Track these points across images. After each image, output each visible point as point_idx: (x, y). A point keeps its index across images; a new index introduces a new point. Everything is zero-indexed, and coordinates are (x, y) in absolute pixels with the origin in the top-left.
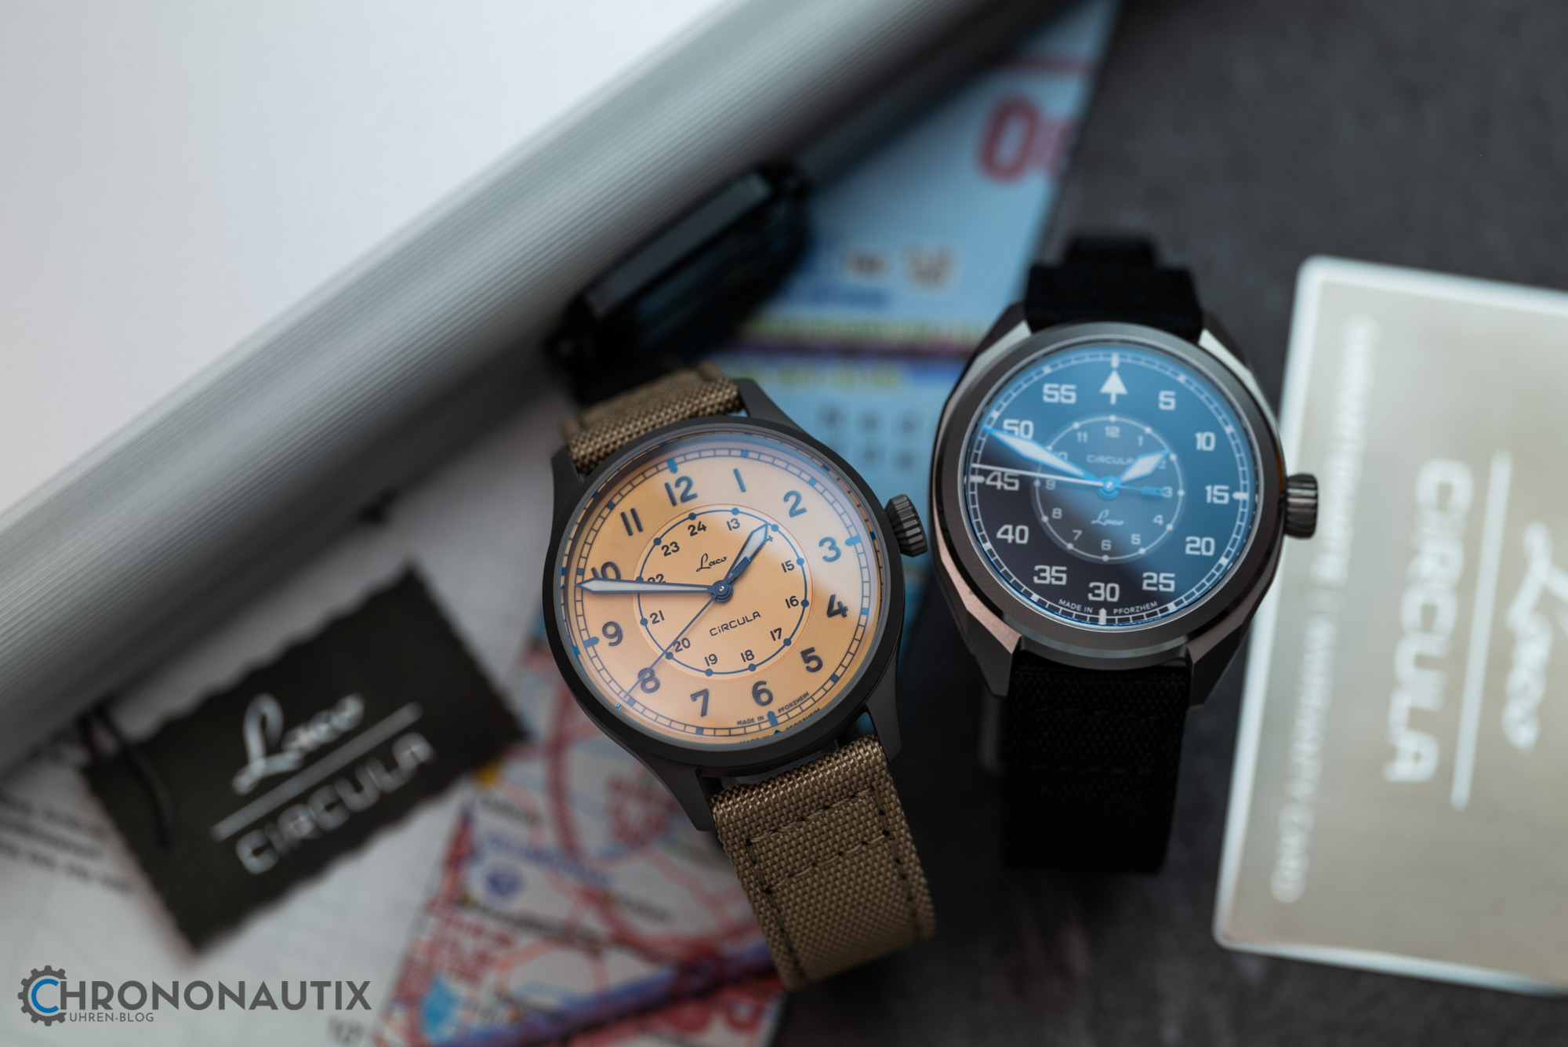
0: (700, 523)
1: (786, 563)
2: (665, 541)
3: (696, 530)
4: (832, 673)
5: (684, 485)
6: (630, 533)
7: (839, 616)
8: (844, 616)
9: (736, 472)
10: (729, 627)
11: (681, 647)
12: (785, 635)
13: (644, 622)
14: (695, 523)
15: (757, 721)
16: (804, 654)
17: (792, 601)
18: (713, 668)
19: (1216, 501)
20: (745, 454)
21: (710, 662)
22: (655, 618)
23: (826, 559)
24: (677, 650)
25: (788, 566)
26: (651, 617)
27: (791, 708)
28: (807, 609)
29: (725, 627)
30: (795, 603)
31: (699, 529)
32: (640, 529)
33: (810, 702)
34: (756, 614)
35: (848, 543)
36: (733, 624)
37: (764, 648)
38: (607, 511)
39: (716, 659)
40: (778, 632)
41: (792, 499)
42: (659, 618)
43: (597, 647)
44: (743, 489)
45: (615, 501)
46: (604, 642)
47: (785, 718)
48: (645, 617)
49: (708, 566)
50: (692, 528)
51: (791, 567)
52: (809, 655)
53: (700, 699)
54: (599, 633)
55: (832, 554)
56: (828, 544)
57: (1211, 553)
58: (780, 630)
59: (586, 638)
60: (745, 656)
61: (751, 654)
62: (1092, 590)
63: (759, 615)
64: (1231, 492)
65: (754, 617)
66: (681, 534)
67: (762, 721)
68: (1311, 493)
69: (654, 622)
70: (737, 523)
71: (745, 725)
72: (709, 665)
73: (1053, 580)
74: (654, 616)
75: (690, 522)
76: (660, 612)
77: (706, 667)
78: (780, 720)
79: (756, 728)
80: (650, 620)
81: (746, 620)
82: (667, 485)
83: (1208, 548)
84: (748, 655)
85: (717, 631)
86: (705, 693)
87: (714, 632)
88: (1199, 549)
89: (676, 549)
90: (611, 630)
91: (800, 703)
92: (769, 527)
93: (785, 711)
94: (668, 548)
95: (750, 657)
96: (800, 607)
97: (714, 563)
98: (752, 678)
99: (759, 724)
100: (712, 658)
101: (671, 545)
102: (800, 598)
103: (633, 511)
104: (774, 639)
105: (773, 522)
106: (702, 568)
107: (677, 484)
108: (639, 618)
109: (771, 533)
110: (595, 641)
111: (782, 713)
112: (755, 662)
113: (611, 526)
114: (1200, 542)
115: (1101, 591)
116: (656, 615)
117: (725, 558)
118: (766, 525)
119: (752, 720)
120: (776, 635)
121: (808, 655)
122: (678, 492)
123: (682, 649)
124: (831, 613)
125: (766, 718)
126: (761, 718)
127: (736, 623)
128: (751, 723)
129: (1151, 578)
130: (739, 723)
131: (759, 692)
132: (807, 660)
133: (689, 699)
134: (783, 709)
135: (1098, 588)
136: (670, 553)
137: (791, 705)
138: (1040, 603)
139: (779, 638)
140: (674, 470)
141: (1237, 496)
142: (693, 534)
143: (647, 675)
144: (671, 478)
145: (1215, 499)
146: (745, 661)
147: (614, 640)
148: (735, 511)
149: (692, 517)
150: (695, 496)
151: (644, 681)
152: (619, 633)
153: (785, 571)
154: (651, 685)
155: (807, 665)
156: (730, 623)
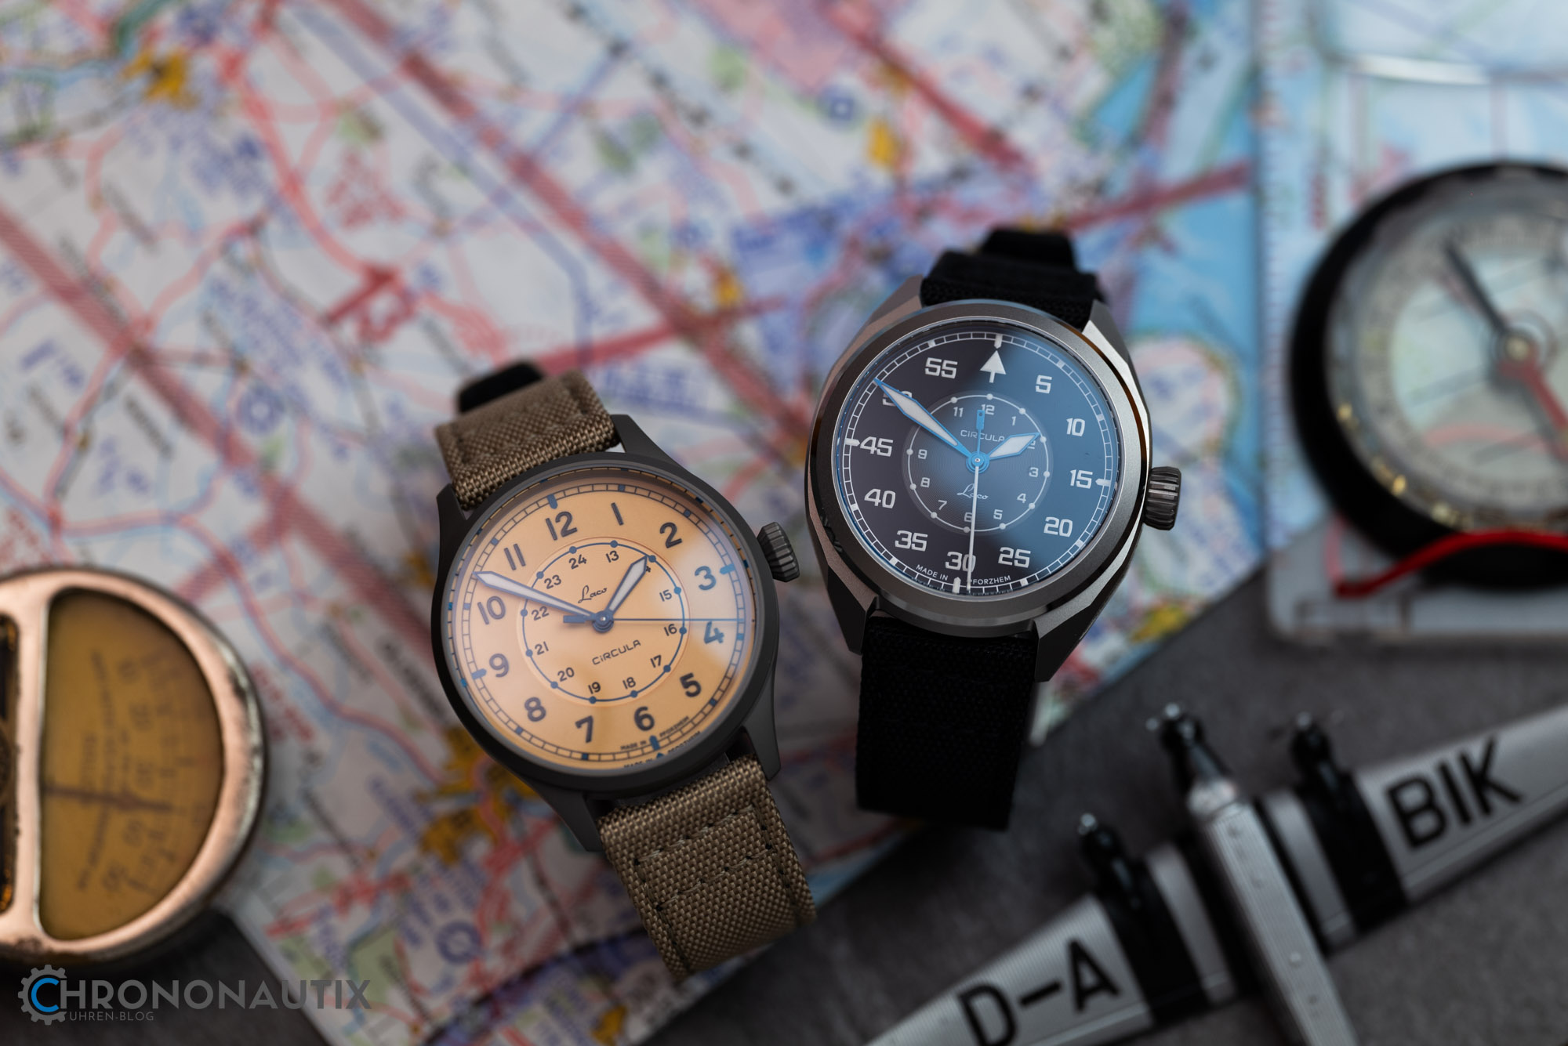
0: (580, 556)
1: (664, 592)
3: (577, 563)
4: (710, 698)
5: (564, 519)
6: (514, 567)
7: (716, 642)
8: (721, 642)
9: (614, 506)
10: (611, 656)
11: (566, 676)
12: (665, 662)
13: (529, 653)
14: (576, 556)
15: (639, 746)
16: (683, 679)
17: (670, 630)
18: (597, 696)
19: (1079, 484)
20: (621, 489)
21: (593, 690)
22: (540, 649)
23: (702, 587)
24: (562, 680)
25: (666, 595)
26: (536, 648)
27: (672, 733)
28: (685, 636)
29: (607, 656)
30: (673, 630)
31: (580, 562)
32: (523, 564)
33: (690, 726)
34: (636, 643)
35: (723, 571)
36: (615, 653)
37: (645, 675)
38: (491, 547)
39: (599, 687)
40: (658, 659)
41: (668, 530)
42: (544, 649)
43: (484, 678)
44: (621, 522)
45: (498, 537)
46: (491, 673)
47: (666, 742)
48: (530, 648)
49: (589, 597)
50: (573, 561)
51: (668, 596)
52: (689, 680)
53: (585, 726)
54: (487, 667)
55: (707, 582)
56: (703, 573)
57: (1068, 535)
58: (659, 657)
59: (474, 670)
60: (627, 684)
61: (633, 681)
62: (949, 559)
63: (639, 644)
64: (1094, 478)
65: (635, 645)
66: (562, 568)
67: (644, 745)
68: (1172, 487)
69: (539, 653)
70: (616, 555)
71: (628, 750)
72: (592, 692)
73: (914, 545)
74: (538, 648)
75: (570, 556)
76: (544, 643)
77: (589, 695)
78: (662, 744)
79: (639, 752)
80: (535, 651)
81: (627, 648)
82: (548, 520)
83: (1066, 531)
84: (630, 682)
85: (599, 660)
86: (589, 720)
87: (596, 661)
88: (1057, 530)
89: (558, 582)
90: (498, 662)
91: (680, 727)
92: (648, 559)
93: (667, 735)
94: (550, 581)
95: (632, 684)
96: (678, 634)
97: (594, 594)
98: (634, 704)
99: (642, 749)
100: (596, 686)
101: (553, 578)
102: (679, 626)
103: (516, 547)
104: (654, 666)
105: (650, 554)
106: (583, 599)
107: (558, 520)
108: (523, 650)
109: (650, 564)
110: (483, 672)
111: (663, 737)
112: (636, 688)
113: (495, 561)
114: (1059, 523)
115: (959, 561)
116: (541, 646)
117: (605, 589)
118: (645, 557)
119: (635, 745)
120: (656, 662)
121: (687, 681)
122: (558, 527)
123: (566, 679)
124: (708, 640)
125: (648, 742)
126: (643, 742)
127: (617, 652)
128: (634, 748)
129: (1008, 553)
130: (623, 748)
131: (642, 718)
132: (686, 686)
133: (574, 726)
134: (664, 733)
135: (956, 557)
136: (552, 586)
137: (672, 729)
138: (899, 567)
139: (659, 664)
140: (554, 505)
141: (1100, 482)
142: (573, 567)
143: (533, 704)
144: (552, 513)
145: (1078, 483)
146: (626, 688)
147: (501, 671)
148: (614, 544)
149: (573, 550)
150: (575, 530)
151: (531, 710)
152: (505, 666)
153: (663, 600)
154: (537, 714)
155: (686, 690)
156: (612, 652)
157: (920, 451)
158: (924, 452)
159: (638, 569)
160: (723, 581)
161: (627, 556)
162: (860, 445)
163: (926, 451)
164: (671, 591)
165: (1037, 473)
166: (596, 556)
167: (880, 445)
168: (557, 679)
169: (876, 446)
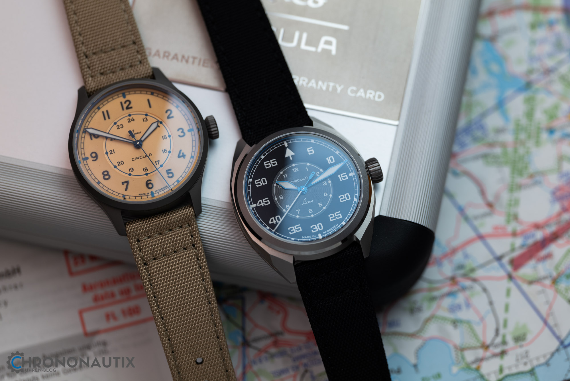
1: (164, 136)
2: (118, 124)
3: (131, 121)
4: (177, 179)
5: (128, 103)
6: (105, 119)
7: (182, 158)
8: (184, 158)
9: (148, 100)
10: (139, 158)
11: (120, 164)
12: (161, 163)
13: (107, 153)
14: (131, 118)
15: (146, 195)
16: (167, 171)
17: (165, 151)
18: (132, 173)
20: (152, 94)
21: (131, 171)
22: (111, 152)
23: (179, 136)
24: (118, 165)
25: (164, 137)
26: (110, 151)
27: (160, 191)
28: (170, 154)
29: (138, 158)
30: (166, 151)
31: (132, 120)
32: (109, 118)
33: (168, 189)
34: (150, 154)
35: (189, 131)
37: (152, 167)
38: (97, 110)
39: (133, 170)
40: (158, 162)
41: (169, 112)
42: (113, 152)
43: (87, 161)
44: (150, 107)
45: (100, 107)
46: (91, 159)
47: (157, 194)
48: (107, 151)
50: (129, 120)
51: (166, 138)
52: (169, 172)
53: (125, 184)
54: (89, 156)
55: (182, 134)
56: (181, 131)
59: (84, 157)
60: (144, 170)
61: (147, 169)
63: (151, 155)
66: (125, 122)
67: (148, 195)
69: (111, 154)
70: (147, 119)
71: (142, 196)
72: (130, 172)
74: (111, 151)
75: (128, 117)
76: (113, 150)
77: (129, 172)
78: (155, 195)
80: (109, 153)
81: (146, 156)
82: (121, 103)
84: (146, 169)
85: (135, 159)
86: (127, 182)
87: (133, 159)
89: (122, 127)
90: (94, 155)
91: (164, 189)
92: (159, 122)
93: (158, 192)
94: (119, 126)
95: (146, 170)
96: (168, 153)
97: (136, 133)
98: (146, 178)
99: (147, 196)
100: (132, 169)
101: (120, 125)
102: (168, 150)
103: (107, 111)
105: (160, 120)
107: (125, 102)
108: (105, 152)
109: (159, 124)
110: (87, 158)
111: (156, 192)
112: (148, 172)
113: (98, 116)
116: (112, 151)
117: (141, 132)
118: (158, 121)
119: (145, 194)
122: (125, 106)
123: (120, 165)
124: (179, 157)
125: (150, 194)
126: (148, 193)
127: (142, 157)
128: (144, 195)
130: (139, 195)
131: (148, 184)
132: (168, 173)
133: (121, 184)
134: (157, 191)
136: (119, 128)
137: (160, 190)
139: (158, 164)
140: (124, 97)
141: (350, 175)
142: (129, 122)
143: (106, 173)
144: (123, 100)
145: (343, 179)
146: (144, 172)
147: (95, 159)
148: (146, 115)
149: (130, 115)
150: (131, 108)
151: (104, 175)
152: (97, 156)
153: (163, 139)
154: (107, 177)
155: (168, 175)
156: (140, 157)
157: (280, 197)
158: (281, 196)
159: (155, 125)
160: (188, 135)
161: (151, 120)
162: (257, 206)
163: (282, 196)
164: (167, 136)
165: (326, 183)
166: (139, 119)
167: (264, 202)
168: (116, 165)
169: (263, 203)
